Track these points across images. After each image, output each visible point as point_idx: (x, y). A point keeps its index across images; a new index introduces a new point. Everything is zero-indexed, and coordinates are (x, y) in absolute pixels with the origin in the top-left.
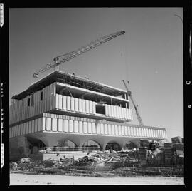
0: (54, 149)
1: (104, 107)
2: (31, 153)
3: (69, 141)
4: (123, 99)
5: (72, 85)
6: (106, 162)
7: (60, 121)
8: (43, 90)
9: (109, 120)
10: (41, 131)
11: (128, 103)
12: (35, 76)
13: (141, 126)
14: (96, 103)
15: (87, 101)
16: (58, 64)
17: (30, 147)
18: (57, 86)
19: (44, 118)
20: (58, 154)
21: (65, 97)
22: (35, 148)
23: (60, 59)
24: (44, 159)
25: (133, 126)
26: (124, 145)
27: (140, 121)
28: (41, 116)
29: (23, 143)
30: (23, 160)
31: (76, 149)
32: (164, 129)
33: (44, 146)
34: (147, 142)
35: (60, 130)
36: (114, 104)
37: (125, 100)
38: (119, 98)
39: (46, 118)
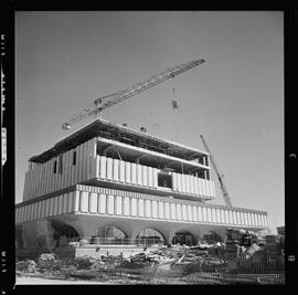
0: (92, 241)
1: (171, 177)
2: (57, 246)
3: (115, 229)
4: (200, 165)
5: (122, 141)
6: (173, 264)
7: (103, 197)
8: (77, 149)
9: (178, 197)
10: (73, 212)
11: (208, 170)
12: (65, 127)
13: (229, 208)
14: (159, 171)
15: (145, 167)
16: (101, 109)
17: (56, 237)
18: (99, 143)
19: (78, 193)
20: (98, 249)
21: (110, 160)
22: (63, 239)
23: (104, 101)
24: (77, 256)
25: (216, 207)
26: (202, 236)
27: (228, 200)
28: (73, 189)
29: (45, 230)
30: (43, 257)
31: (126, 241)
32: (265, 214)
33: (77, 235)
34: (237, 232)
35: (102, 210)
36: (186, 173)
37: (204, 166)
38: (195, 163)
39: (81, 192)
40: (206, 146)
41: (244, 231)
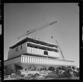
0: (26, 70)
1: (47, 52)
2: (16, 71)
3: (32, 67)
4: (56, 49)
5: (34, 43)
6: (43, 76)
7: (28, 58)
8: (22, 45)
9: (50, 57)
10: (20, 62)
12: (18, 38)
14: (44, 50)
15: (40, 49)
16: (29, 34)
17: (16, 69)
18: (28, 43)
19: (22, 57)
20: (27, 72)
21: (31, 48)
22: (18, 69)
23: (30, 32)
24: (21, 74)
25: (60, 60)
28: (20, 56)
30: (12, 74)
31: (35, 70)
32: (74, 62)
33: (22, 68)
35: (28, 62)
36: (52, 51)
37: (57, 49)
38: (54, 48)
39: (23, 57)
40: (57, 43)
41: (66, 67)
